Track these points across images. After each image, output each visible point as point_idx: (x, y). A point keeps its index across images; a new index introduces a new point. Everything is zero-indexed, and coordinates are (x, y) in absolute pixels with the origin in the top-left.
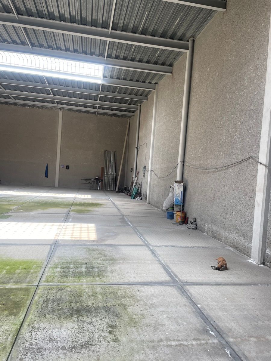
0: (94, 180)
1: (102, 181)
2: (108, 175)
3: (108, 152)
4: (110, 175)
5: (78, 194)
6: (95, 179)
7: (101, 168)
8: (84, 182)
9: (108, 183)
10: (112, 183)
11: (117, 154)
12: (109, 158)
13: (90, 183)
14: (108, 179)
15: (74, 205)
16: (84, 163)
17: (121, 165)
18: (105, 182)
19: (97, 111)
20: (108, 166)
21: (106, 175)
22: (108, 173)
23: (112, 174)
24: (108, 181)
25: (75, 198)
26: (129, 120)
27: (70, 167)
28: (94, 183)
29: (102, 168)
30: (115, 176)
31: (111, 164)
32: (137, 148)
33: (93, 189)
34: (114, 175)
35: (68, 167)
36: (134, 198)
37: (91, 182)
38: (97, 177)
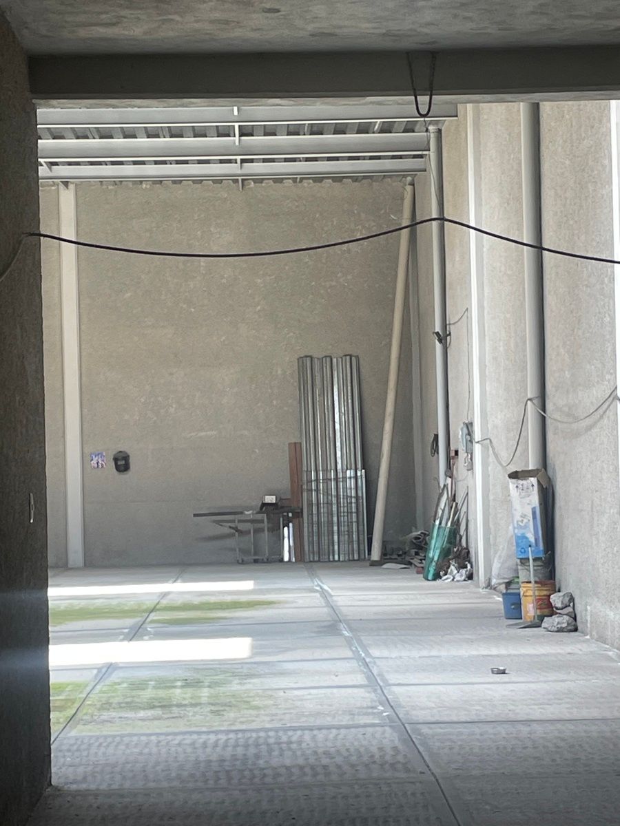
0: (259, 517)
1: (298, 514)
2: (327, 480)
3: (317, 364)
4: (336, 479)
5: (179, 581)
6: (261, 511)
7: (286, 448)
8: (209, 527)
9: (330, 523)
10: (350, 523)
11: (362, 370)
12: (322, 393)
13: (241, 532)
14: (329, 504)
15: (158, 610)
16: (203, 434)
17: (388, 426)
18: (315, 519)
19: (239, 172)
20: (324, 436)
21: (317, 480)
22: (325, 471)
23: (344, 472)
24: (330, 514)
25: (165, 595)
26: (409, 188)
27: (131, 461)
28: (257, 531)
29: (296, 448)
30: (362, 483)
31: (337, 426)
32: (443, 338)
33: (256, 561)
34: (356, 477)
35: (122, 463)
36: (437, 576)
37: (241, 526)
38: (270, 499)
